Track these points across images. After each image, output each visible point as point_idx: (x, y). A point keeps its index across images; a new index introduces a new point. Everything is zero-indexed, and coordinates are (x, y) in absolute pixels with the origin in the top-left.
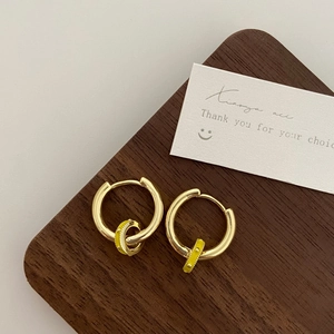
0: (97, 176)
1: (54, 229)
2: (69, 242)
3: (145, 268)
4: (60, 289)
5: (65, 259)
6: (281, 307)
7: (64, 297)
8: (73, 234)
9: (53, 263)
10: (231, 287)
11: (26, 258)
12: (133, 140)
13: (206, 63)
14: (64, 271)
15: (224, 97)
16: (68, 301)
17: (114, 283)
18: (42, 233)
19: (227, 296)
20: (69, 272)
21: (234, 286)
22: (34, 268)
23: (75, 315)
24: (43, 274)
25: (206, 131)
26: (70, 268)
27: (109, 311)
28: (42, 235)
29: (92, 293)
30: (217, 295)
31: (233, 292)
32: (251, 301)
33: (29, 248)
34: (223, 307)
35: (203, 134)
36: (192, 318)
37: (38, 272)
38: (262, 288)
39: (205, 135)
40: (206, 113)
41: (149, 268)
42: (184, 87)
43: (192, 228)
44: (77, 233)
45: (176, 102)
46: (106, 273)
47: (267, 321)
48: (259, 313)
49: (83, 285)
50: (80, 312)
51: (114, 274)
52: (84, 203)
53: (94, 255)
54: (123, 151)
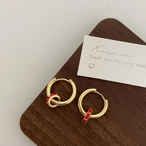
1: (31, 109)
2: (38, 115)
3: (69, 123)
4: (35, 134)
5: (36, 121)
6: (128, 137)
7: (37, 137)
8: (39, 111)
9: (32, 123)
10: (106, 129)
11: (20, 122)
12: (61, 70)
13: (90, 35)
14: (36, 126)
15: (99, 49)
16: (39, 138)
17: (57, 130)
18: (26, 111)
19: (105, 133)
20: (39, 127)
21: (107, 129)
22: (24, 126)
23: (42, 144)
24: (28, 128)
25: (92, 64)
26: (39, 125)
27: (56, 142)
29: (48, 135)
30: (101, 133)
31: (107, 131)
32: (115, 135)
33: (21, 119)
34: (103, 137)
35: (90, 66)
36: (91, 143)
37: (26, 127)
38: (119, 129)
39: (91, 66)
40: (91, 56)
42: (82, 46)
43: (88, 106)
44: (41, 110)
45: (78, 53)
46: (54, 126)
47: (122, 143)
48: (119, 140)
49: (45, 132)
50: (44, 142)
51: (57, 127)
52: (42, 98)
53: (48, 119)
54: (57, 75)
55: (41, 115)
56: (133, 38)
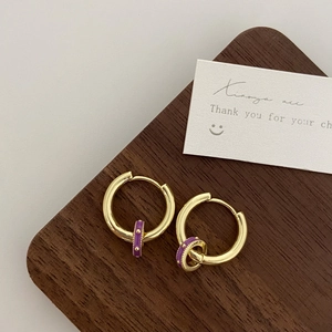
0: (103, 172)
1: (58, 225)
2: (73, 240)
3: (150, 266)
4: (63, 286)
5: (69, 255)
6: (287, 309)
7: (67, 293)
8: (78, 231)
9: (58, 259)
10: (237, 288)
11: (29, 253)
12: (140, 136)
14: (68, 268)
15: (231, 90)
16: (71, 297)
17: (118, 281)
18: (46, 228)
19: (233, 297)
20: (73, 268)
21: (240, 287)
22: (37, 263)
23: (78, 313)
24: (46, 270)
25: (217, 126)
26: (74, 264)
27: (113, 309)
28: (45, 231)
29: (95, 290)
30: (223, 295)
31: (238, 291)
32: (257, 302)
34: (228, 307)
35: (214, 130)
36: (197, 319)
37: (41, 268)
38: (268, 289)
40: (215, 108)
41: (154, 266)
43: (199, 227)
44: (81, 229)
45: (184, 99)
46: (110, 270)
47: (273, 323)
48: (265, 314)
49: (86, 282)
50: (83, 310)
51: (119, 273)
52: (89, 199)
53: (98, 251)
54: (130, 147)
55: (81, 240)
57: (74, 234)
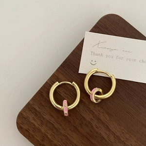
0: (47, 82)
1: (29, 107)
2: (36, 113)
3: (70, 122)
4: (33, 133)
5: (34, 120)
6: (131, 136)
9: (30, 122)
10: (109, 128)
11: (17, 120)
12: (61, 65)
13: (92, 31)
14: (34, 125)
15: (100, 45)
16: (37, 138)
17: (57, 129)
18: (23, 109)
19: (107, 132)
20: (37, 125)
22: (21, 124)
23: (40, 144)
24: (25, 127)
25: (94, 61)
26: (37, 123)
27: (55, 142)
28: (24, 110)
29: (47, 134)
30: (103, 132)
31: (110, 130)
32: (118, 134)
33: (18, 116)
34: (106, 137)
35: (92, 62)
36: (92, 143)
37: (23, 126)
38: (122, 128)
40: (93, 53)
41: (72, 121)
44: (39, 108)
45: (79, 48)
46: (53, 125)
47: (126, 142)
48: (122, 139)
49: (43, 131)
50: (42, 143)
51: (56, 125)
52: (42, 95)
53: (47, 117)
54: (57, 70)
55: (39, 113)
56: (135, 34)
57: (36, 110)
